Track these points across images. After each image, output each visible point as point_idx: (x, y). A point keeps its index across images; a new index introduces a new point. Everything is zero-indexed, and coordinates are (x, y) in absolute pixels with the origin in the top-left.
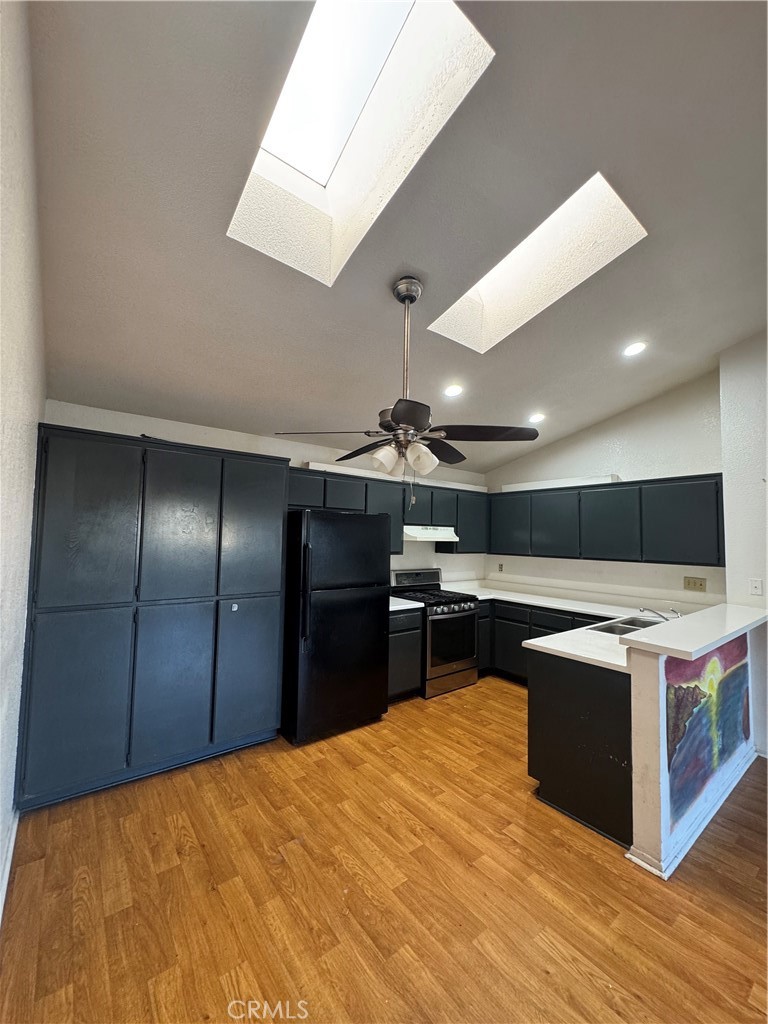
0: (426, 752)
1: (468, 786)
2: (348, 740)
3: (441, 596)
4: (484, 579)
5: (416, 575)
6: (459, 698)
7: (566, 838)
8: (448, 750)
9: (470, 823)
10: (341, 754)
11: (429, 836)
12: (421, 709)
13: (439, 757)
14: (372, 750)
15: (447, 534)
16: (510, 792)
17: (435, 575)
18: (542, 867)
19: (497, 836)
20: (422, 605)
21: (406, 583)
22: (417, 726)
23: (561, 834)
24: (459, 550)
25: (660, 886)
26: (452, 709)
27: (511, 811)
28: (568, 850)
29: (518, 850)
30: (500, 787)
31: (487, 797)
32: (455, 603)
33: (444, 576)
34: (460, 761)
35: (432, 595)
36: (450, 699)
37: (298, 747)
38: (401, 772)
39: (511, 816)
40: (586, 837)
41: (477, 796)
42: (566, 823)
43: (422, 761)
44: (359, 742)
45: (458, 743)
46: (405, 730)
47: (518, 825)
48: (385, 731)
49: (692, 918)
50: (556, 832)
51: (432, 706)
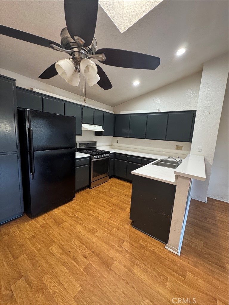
0: (91, 212)
1: (107, 226)
2: (57, 212)
3: (97, 152)
4: (111, 145)
5: (88, 144)
6: (103, 187)
7: (144, 244)
8: (99, 210)
9: (109, 245)
10: (54, 219)
11: (92, 256)
12: (89, 193)
13: (96, 214)
14: (68, 215)
15: (100, 128)
16: (123, 226)
17: (94, 144)
18: (138, 262)
19: (120, 249)
20: (89, 155)
21: (83, 147)
22: (87, 201)
23: (143, 242)
24: (104, 135)
25: (178, 259)
26: (100, 192)
27: (124, 235)
28: (146, 250)
29: (128, 255)
30: (119, 224)
31: (115, 230)
32: (102, 154)
33: (98, 144)
34: (104, 214)
35: (93, 151)
36: (100, 188)
37: (33, 219)
38: (80, 224)
39: (124, 238)
40: (151, 242)
41: (111, 230)
42: (144, 236)
43: (89, 217)
44: (63, 212)
45: (103, 206)
46: (82, 203)
47: (127, 241)
48: (74, 205)
49: (191, 272)
50: (141, 242)
51: (93, 191)
